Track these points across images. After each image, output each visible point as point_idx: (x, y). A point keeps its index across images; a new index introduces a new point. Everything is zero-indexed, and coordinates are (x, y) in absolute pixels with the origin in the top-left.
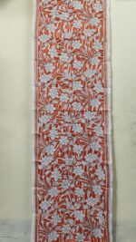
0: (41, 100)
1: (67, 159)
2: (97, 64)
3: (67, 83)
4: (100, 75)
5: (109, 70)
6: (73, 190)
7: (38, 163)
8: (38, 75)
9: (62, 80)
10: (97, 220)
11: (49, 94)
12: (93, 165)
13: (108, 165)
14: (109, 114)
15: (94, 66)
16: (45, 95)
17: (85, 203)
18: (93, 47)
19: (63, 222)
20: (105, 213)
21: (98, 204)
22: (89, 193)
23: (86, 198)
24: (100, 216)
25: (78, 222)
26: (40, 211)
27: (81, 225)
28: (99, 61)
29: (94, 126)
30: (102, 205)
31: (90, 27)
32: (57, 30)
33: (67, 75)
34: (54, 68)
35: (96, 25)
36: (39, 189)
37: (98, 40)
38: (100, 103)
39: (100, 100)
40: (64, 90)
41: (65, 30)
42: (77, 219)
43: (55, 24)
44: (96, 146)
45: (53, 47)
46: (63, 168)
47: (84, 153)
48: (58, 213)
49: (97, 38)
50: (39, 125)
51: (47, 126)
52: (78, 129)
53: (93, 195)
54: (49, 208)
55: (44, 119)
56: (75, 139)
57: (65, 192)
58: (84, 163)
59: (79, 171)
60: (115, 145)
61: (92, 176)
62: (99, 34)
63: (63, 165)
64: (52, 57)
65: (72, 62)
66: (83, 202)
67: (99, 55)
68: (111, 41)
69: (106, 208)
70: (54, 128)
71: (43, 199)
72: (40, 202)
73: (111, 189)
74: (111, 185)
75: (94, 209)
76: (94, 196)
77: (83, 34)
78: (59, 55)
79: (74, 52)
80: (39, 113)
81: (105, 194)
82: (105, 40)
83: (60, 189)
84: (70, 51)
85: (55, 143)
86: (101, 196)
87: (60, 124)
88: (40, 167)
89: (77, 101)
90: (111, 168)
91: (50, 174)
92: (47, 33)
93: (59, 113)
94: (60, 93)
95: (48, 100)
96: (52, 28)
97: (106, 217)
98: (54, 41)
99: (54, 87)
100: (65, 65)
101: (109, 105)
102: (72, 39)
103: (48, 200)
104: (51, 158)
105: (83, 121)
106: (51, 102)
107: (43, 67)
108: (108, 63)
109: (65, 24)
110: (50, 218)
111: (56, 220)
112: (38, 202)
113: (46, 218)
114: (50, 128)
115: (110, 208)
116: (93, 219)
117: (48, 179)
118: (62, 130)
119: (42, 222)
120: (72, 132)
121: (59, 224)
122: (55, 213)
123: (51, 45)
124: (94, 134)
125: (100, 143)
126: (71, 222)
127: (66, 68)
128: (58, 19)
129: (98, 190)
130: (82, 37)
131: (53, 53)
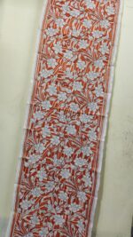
0: (38, 94)
1: (55, 160)
2: (101, 68)
3: (67, 81)
4: (102, 79)
5: (112, 75)
6: (57, 192)
7: (25, 160)
8: (39, 69)
9: (63, 77)
10: (77, 228)
11: (47, 90)
12: (82, 170)
13: (96, 173)
14: (106, 120)
15: (98, 69)
16: (43, 91)
17: (67, 208)
18: (100, 50)
19: (41, 224)
20: (86, 222)
21: (81, 211)
22: (73, 198)
23: (69, 203)
24: (80, 223)
25: (57, 227)
26: (19, 210)
27: (59, 230)
28: (103, 64)
29: (88, 129)
30: (84, 213)
31: (99, 29)
32: (65, 26)
33: (69, 74)
34: (56, 64)
35: (106, 27)
36: (21, 186)
37: (106, 43)
38: (98, 107)
39: (98, 105)
40: (63, 89)
41: (74, 28)
42: (56, 224)
43: (65, 20)
44: (87, 151)
45: (59, 42)
46: (50, 169)
47: (74, 156)
48: (38, 214)
49: (105, 41)
50: (32, 120)
51: (41, 123)
52: (72, 131)
53: (77, 201)
54: (29, 208)
55: (39, 115)
56: (67, 141)
57: (48, 194)
58: (72, 167)
59: (66, 174)
60: (107, 153)
61: (79, 181)
62: (108, 37)
63: (50, 166)
64: (56, 52)
65: (75, 62)
66: (65, 206)
67: (105, 58)
68: (118, 46)
69: (88, 217)
70: (47, 126)
71: (25, 199)
72: (21, 201)
73: (96, 199)
74: (96, 194)
75: (75, 215)
76: (78, 203)
77: (91, 35)
78: (64, 51)
79: (80, 51)
80: (33, 108)
81: (89, 202)
82: (113, 45)
83: (44, 190)
84: (75, 49)
85: (46, 142)
86: (85, 204)
87: (54, 123)
88: (26, 164)
89: (74, 101)
90: (99, 176)
91: (35, 173)
92: (55, 27)
93: (55, 111)
94: (59, 90)
95: (45, 96)
96: (61, 23)
97: (87, 226)
98: (61, 37)
99: (53, 84)
100: (68, 64)
101: (107, 111)
102: (79, 38)
103: (29, 199)
104: (40, 157)
105: (78, 123)
106: (48, 99)
107: (45, 62)
108: (112, 68)
109: (75, 21)
110: (28, 218)
111: (34, 221)
112: (19, 201)
113: (25, 218)
114: (43, 125)
115: (92, 219)
116: (73, 226)
117: (32, 178)
118: (55, 129)
119: (20, 222)
120: (65, 133)
121: (37, 227)
122: (35, 214)
123: (57, 40)
124: (87, 138)
125: (92, 149)
126: (50, 225)
127: (69, 66)
128: (68, 15)
129: (82, 196)
130: (90, 38)
131: (58, 49)
